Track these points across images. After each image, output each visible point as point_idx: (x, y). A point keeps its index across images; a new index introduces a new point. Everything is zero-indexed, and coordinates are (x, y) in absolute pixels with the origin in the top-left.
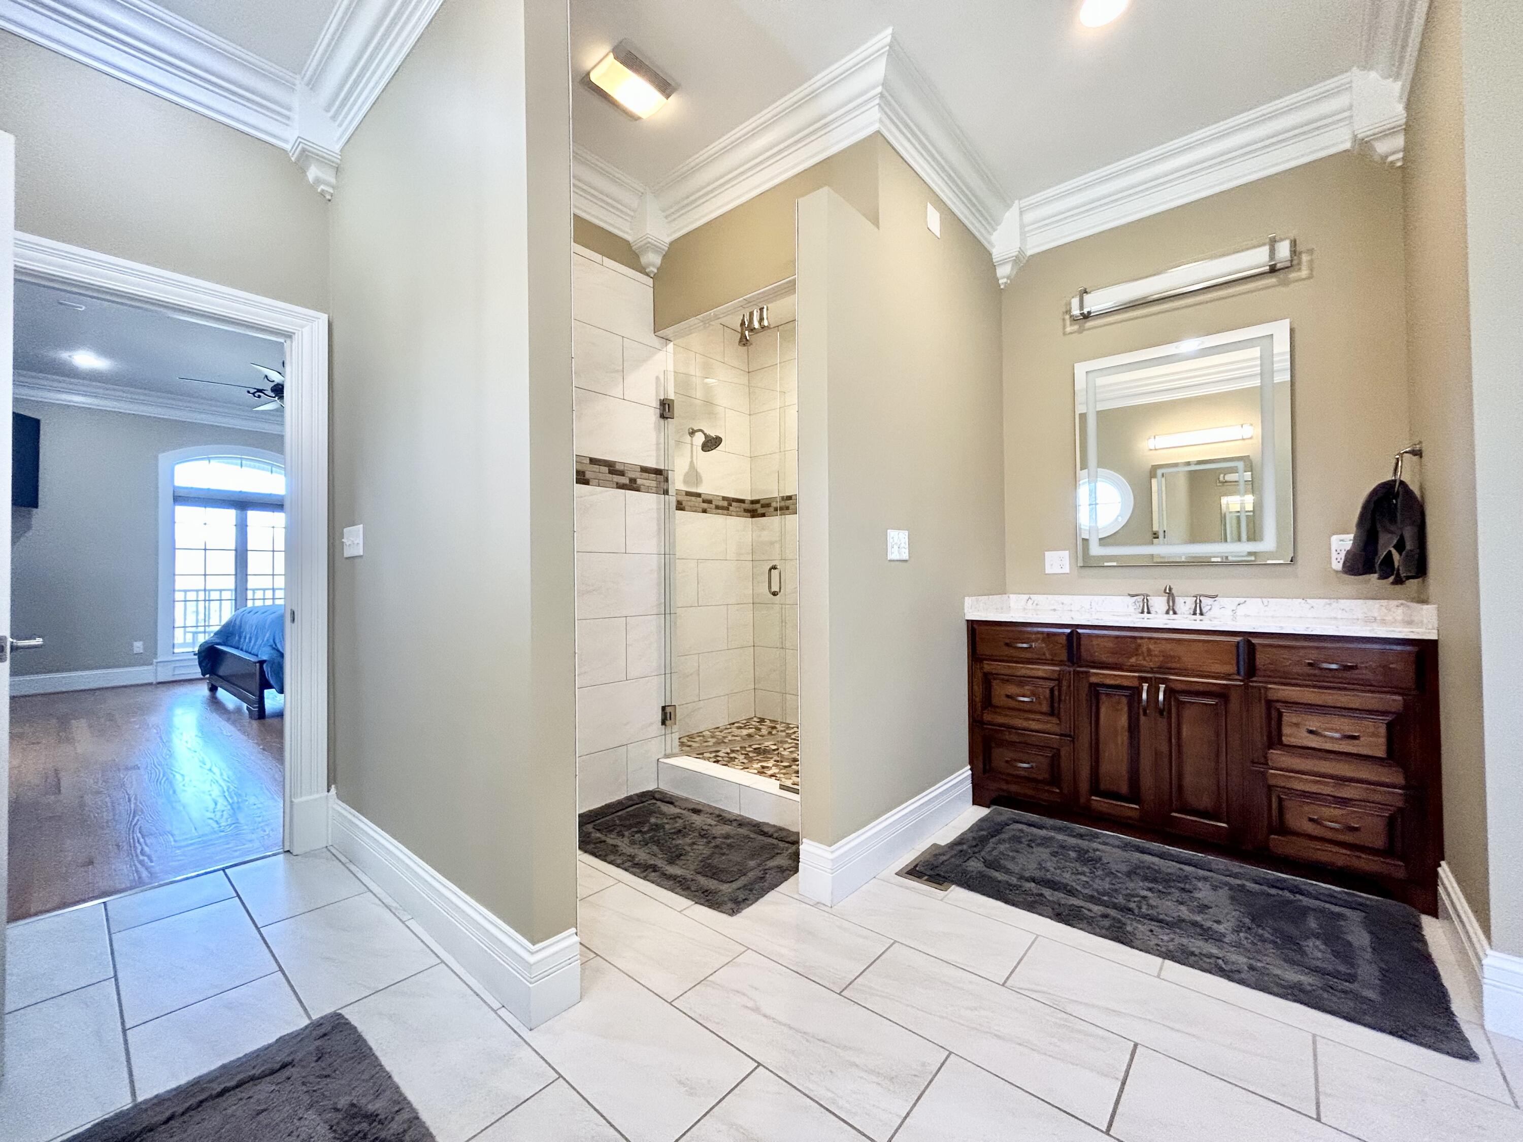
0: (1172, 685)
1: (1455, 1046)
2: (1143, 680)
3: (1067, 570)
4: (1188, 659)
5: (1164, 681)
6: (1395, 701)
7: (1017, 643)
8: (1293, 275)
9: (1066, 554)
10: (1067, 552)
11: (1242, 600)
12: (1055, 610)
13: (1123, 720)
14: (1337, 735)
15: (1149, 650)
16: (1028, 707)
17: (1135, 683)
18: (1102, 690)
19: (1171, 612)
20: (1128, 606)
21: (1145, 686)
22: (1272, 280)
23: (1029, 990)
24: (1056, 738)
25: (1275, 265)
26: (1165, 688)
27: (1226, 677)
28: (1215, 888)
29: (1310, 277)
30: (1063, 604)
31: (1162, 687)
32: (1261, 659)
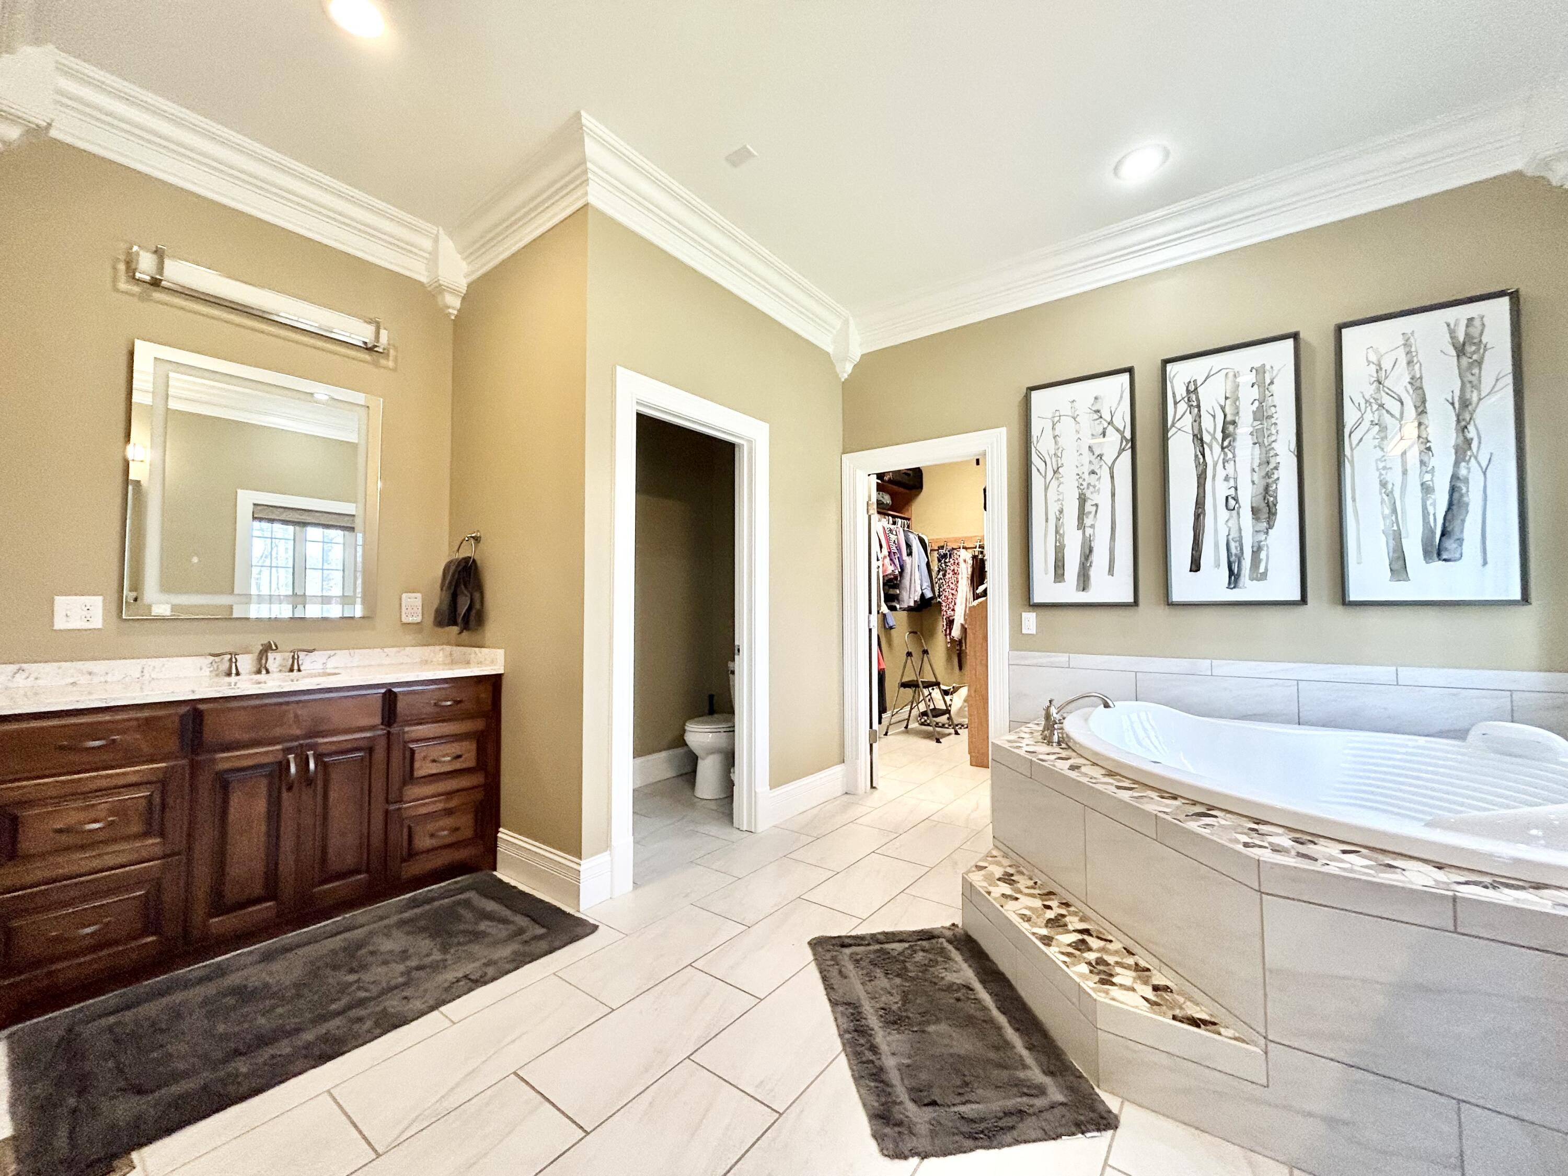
0: (321, 749)
1: (579, 930)
2: (288, 751)
3: (97, 622)
4: (337, 718)
5: (311, 747)
6: (478, 725)
7: (85, 741)
8: (383, 362)
9: (98, 600)
10: (100, 598)
11: (332, 652)
12: (74, 684)
13: (261, 806)
14: (449, 758)
15: (296, 716)
16: (101, 836)
17: (280, 757)
18: (231, 777)
19: (264, 672)
20: (201, 669)
21: (291, 757)
22: (366, 356)
23: (403, 1132)
24: (155, 865)
25: (376, 346)
26: (314, 754)
27: (372, 728)
28: (388, 935)
29: (395, 370)
30: (90, 673)
31: (310, 753)
32: (401, 705)
